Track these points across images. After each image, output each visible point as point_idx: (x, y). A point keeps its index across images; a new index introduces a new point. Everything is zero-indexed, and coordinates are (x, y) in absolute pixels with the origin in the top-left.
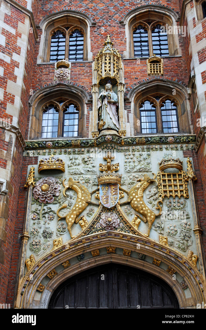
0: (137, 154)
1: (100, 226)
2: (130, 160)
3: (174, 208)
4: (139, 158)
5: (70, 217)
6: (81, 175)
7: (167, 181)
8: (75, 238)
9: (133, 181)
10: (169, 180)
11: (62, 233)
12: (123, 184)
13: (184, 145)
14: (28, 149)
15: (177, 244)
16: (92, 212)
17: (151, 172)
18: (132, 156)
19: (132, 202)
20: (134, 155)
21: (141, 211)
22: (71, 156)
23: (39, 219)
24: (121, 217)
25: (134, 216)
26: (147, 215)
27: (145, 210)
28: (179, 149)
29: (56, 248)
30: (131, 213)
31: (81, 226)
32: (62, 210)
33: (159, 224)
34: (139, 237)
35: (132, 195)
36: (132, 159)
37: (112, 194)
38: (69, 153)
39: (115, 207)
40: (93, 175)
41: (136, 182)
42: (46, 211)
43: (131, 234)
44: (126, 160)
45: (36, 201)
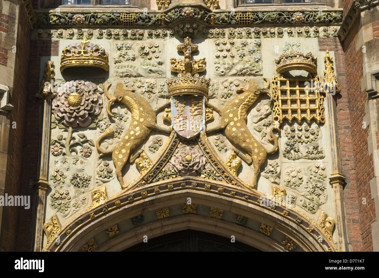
0: (238, 42)
1: (171, 169)
2: (225, 53)
3: (299, 140)
4: (241, 51)
5: (120, 152)
6: (139, 79)
7: (288, 92)
8: (129, 187)
9: (229, 92)
10: (293, 92)
11: (106, 179)
12: (213, 95)
13: (321, 29)
14: (40, 27)
15: (301, 201)
16: (158, 145)
17: (262, 75)
18: (228, 46)
19: (228, 128)
20: (232, 44)
21: (243, 145)
22: (119, 43)
23: (64, 154)
24: (208, 153)
25: (230, 153)
26: (252, 152)
27: (249, 143)
28: (312, 35)
29: (96, 205)
30: (225, 148)
31: (139, 169)
32: (106, 140)
33: (273, 167)
34: (239, 188)
35: (227, 116)
36: (228, 51)
37: (194, 114)
38: (117, 37)
39: (198, 136)
40: (158, 79)
41: (234, 92)
42: (77, 141)
43: (224, 183)
44: (219, 53)
45: (59, 123)
